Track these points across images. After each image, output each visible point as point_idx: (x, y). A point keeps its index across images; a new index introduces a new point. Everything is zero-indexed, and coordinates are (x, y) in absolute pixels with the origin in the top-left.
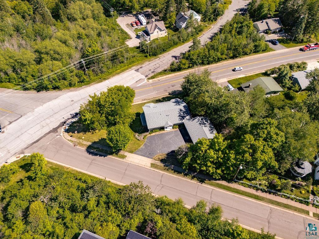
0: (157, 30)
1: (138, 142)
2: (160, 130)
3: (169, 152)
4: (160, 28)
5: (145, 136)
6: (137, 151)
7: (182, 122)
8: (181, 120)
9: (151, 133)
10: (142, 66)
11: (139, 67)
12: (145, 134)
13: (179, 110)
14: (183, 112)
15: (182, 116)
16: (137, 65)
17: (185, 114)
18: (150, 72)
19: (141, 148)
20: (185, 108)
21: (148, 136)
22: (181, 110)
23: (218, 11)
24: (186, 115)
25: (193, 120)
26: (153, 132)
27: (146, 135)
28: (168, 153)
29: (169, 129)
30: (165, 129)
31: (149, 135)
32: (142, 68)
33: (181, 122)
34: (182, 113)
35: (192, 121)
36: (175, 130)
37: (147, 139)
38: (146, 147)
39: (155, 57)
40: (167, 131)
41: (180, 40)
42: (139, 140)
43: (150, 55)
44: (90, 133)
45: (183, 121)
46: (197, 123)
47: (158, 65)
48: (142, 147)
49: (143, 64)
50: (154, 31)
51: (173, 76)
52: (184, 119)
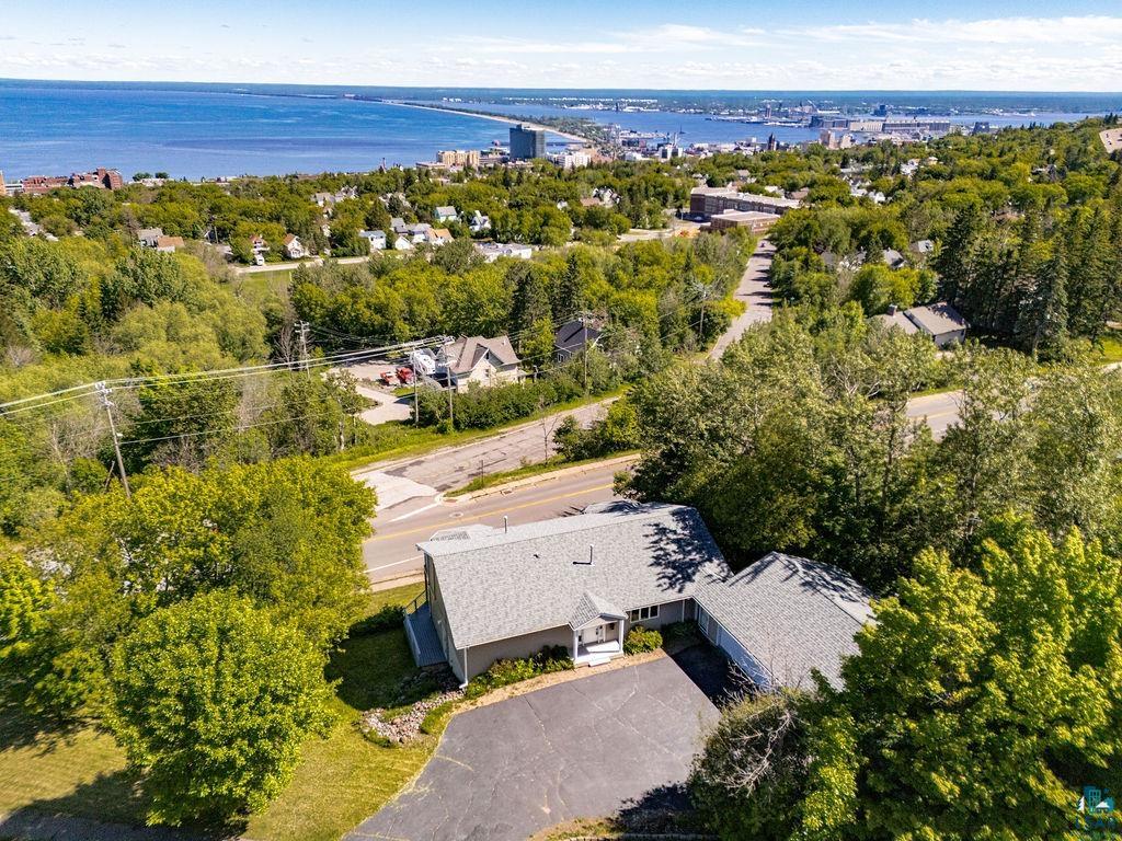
0: (483, 364)
1: (383, 756)
2: (543, 660)
3: (629, 806)
4: (495, 357)
5: (438, 713)
6: (365, 829)
7: (685, 595)
8: (671, 585)
9: (478, 694)
10: (423, 459)
11: (407, 461)
12: (438, 700)
13: (651, 530)
14: (674, 541)
15: (672, 565)
16: (400, 455)
17: (689, 553)
18: (462, 476)
19: (403, 799)
20: (684, 520)
21: (455, 712)
22: (662, 531)
23: (706, 315)
24: (695, 556)
25: (757, 572)
26: (490, 679)
27: (447, 708)
28: (625, 813)
29: (605, 658)
30: (578, 660)
31: (466, 706)
32: (424, 465)
33: (672, 596)
34: (673, 547)
35: (746, 580)
36: (642, 658)
37: (451, 732)
38: (440, 785)
39: (482, 434)
40: (590, 672)
41: (583, 386)
42: (387, 744)
43: (457, 424)
44: (25, 752)
45: (690, 590)
46: (785, 586)
47: (497, 455)
48: (408, 788)
49: (427, 452)
50: (472, 366)
51: (575, 476)
52: (688, 578)
